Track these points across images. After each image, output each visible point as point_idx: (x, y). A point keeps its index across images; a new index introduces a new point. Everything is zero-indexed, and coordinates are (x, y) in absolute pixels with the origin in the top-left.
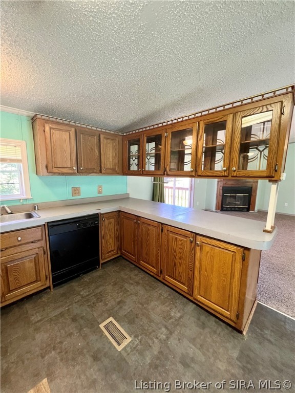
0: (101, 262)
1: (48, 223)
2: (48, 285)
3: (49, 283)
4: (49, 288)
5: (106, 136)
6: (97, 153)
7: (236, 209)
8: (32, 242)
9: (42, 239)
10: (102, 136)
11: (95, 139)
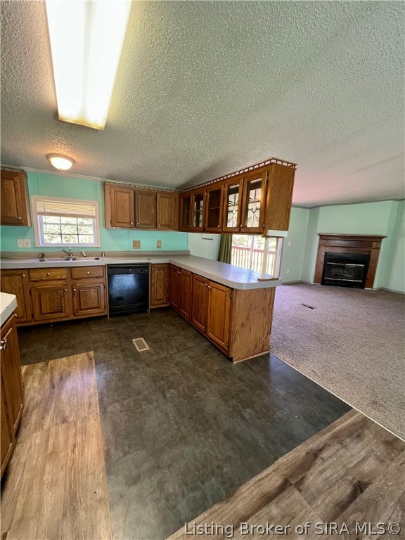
0: (150, 307)
1: (108, 265)
2: (105, 314)
3: (107, 312)
4: (106, 316)
5: (162, 195)
6: (153, 211)
7: (344, 284)
8: (97, 278)
9: (103, 277)
10: (158, 195)
11: (152, 198)
